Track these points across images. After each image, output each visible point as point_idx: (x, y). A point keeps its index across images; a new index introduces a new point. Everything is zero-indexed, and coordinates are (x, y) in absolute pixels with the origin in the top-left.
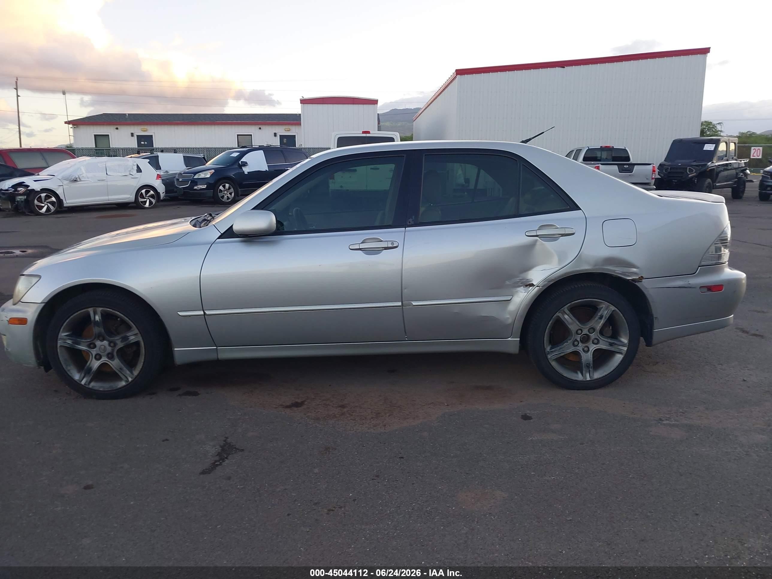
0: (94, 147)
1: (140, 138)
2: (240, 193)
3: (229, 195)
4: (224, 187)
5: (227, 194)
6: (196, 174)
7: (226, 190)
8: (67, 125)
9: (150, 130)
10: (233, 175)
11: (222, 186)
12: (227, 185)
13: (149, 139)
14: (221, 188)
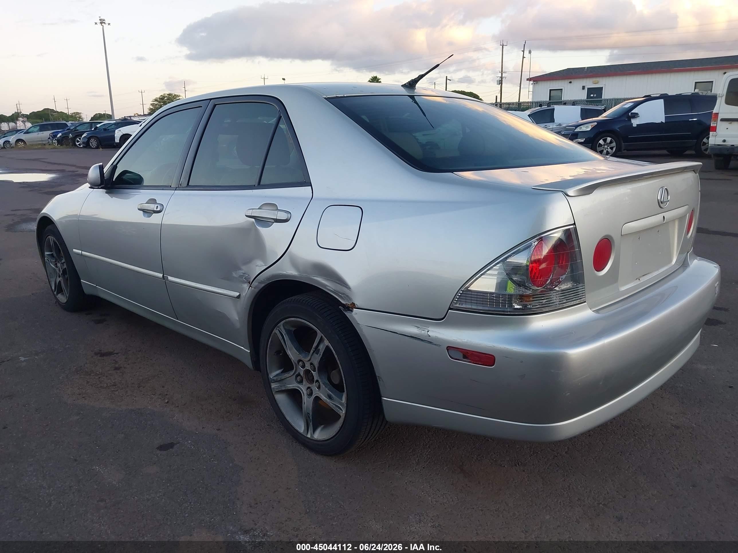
0: (548, 100)
1: (590, 91)
2: (623, 148)
3: (609, 150)
4: (605, 141)
5: (607, 149)
6: (577, 128)
7: (607, 144)
8: (528, 81)
9: (603, 83)
10: (618, 128)
11: (603, 140)
12: (609, 139)
13: (599, 91)
14: (601, 142)
